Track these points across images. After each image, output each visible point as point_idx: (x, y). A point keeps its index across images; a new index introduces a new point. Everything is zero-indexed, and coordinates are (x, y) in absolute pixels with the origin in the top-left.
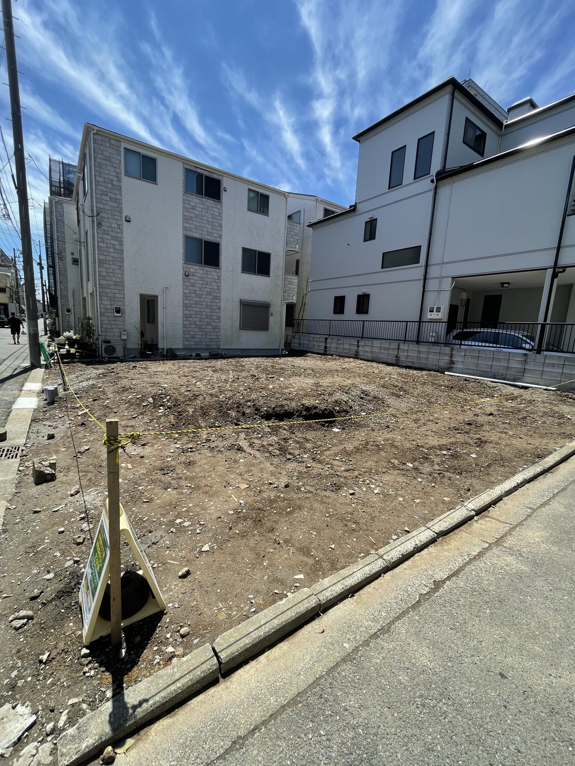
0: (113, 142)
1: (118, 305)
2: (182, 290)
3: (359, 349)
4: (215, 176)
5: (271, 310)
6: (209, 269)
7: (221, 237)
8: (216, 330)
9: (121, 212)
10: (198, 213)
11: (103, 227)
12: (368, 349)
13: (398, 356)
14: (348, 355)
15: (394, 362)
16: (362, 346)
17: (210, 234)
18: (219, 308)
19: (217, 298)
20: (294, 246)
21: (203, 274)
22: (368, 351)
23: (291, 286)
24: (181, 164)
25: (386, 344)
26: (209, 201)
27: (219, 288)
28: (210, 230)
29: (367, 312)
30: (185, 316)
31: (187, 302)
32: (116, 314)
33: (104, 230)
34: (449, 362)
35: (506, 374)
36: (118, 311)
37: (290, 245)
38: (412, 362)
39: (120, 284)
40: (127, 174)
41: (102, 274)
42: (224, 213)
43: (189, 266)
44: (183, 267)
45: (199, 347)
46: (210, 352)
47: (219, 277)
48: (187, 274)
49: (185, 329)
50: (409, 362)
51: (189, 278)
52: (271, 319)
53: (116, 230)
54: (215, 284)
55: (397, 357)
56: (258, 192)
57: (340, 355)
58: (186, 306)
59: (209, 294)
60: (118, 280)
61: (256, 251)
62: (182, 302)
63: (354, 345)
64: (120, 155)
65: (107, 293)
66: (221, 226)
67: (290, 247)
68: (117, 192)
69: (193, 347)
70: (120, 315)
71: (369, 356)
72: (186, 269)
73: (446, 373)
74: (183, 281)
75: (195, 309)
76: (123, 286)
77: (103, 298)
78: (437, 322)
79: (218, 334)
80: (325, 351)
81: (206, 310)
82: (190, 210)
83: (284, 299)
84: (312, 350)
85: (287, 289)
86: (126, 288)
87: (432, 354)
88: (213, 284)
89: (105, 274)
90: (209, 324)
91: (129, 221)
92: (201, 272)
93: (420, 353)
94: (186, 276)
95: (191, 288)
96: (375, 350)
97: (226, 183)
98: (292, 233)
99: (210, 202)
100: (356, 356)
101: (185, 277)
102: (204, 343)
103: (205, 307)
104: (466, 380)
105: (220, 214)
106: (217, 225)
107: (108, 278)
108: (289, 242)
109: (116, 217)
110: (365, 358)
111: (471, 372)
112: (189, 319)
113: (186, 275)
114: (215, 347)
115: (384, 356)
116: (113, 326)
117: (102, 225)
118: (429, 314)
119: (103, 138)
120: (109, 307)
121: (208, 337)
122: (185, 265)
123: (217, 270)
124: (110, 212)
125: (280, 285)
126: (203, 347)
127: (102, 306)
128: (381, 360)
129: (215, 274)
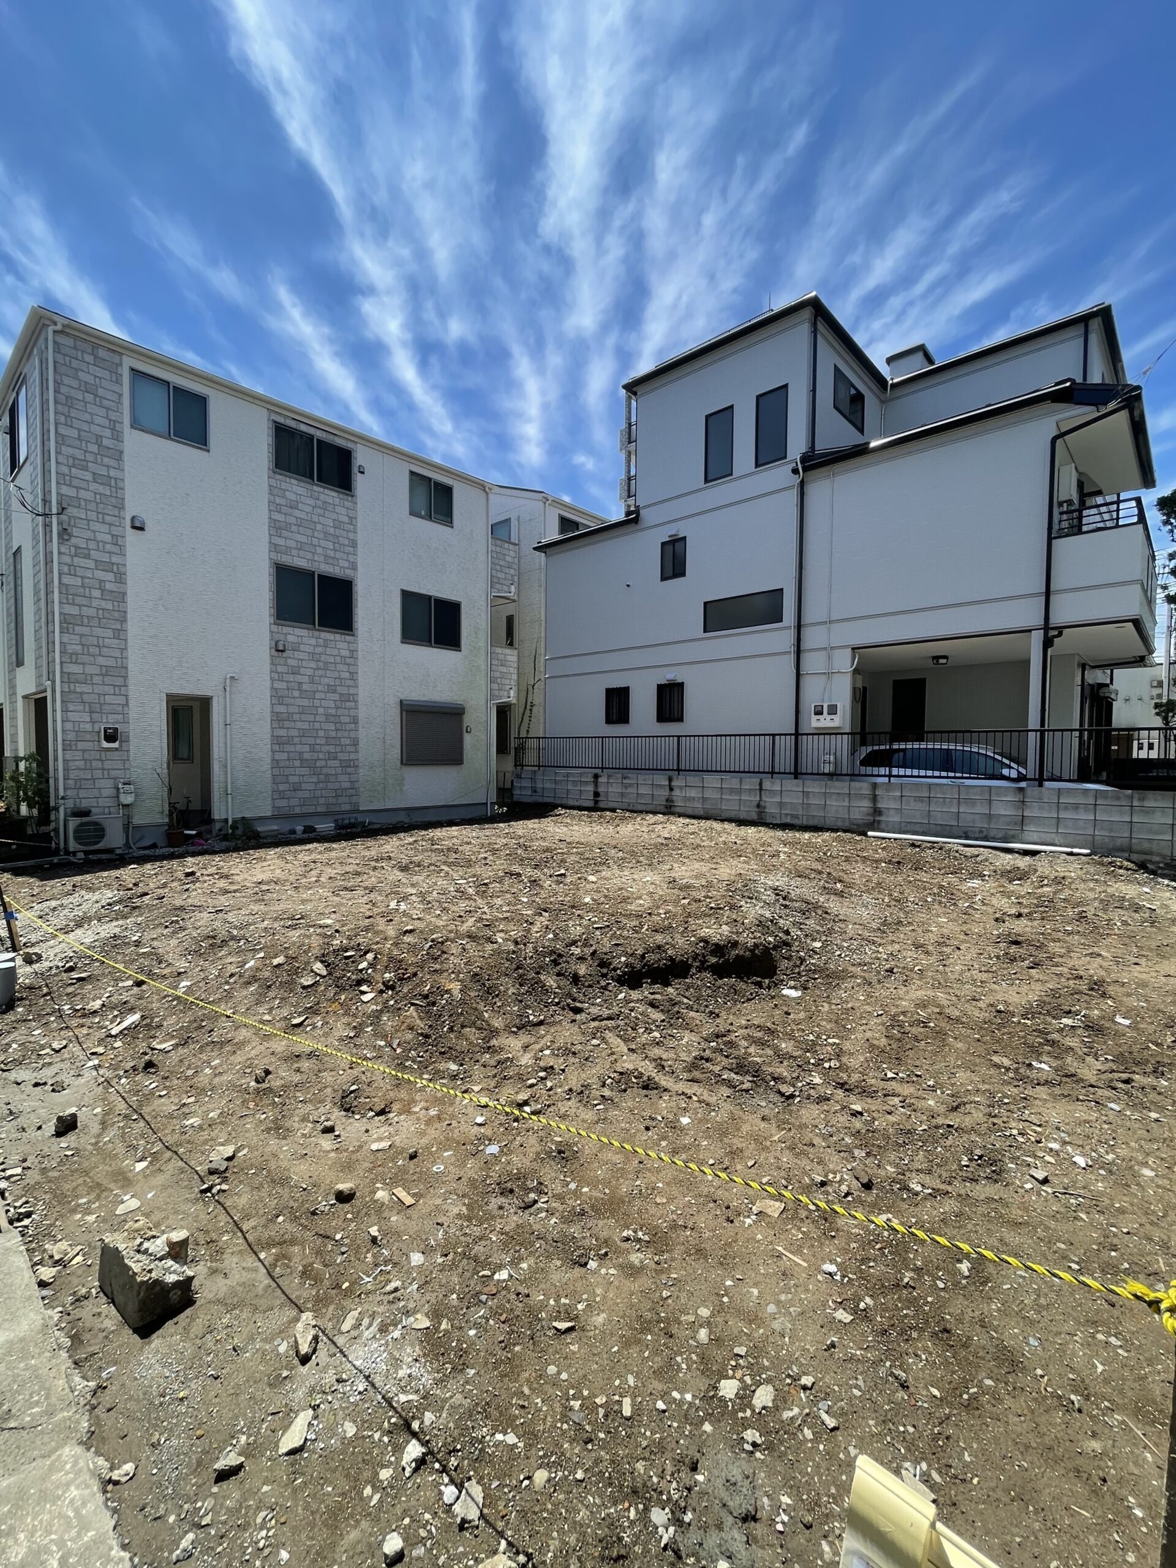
0: (102, 353)
1: (111, 721)
2: (268, 684)
3: (673, 793)
4: (339, 442)
5: (468, 720)
6: (329, 636)
7: (354, 566)
8: (349, 770)
9: (121, 507)
10: (303, 516)
11: (73, 540)
12: (693, 793)
13: (762, 803)
14: (650, 808)
15: (754, 817)
16: (681, 788)
17: (331, 561)
18: (355, 721)
19: (350, 699)
20: (505, 588)
21: (318, 646)
22: (694, 798)
23: (504, 669)
24: (265, 412)
25: (733, 782)
26: (326, 491)
27: (353, 676)
28: (332, 553)
29: (680, 719)
30: (278, 742)
31: (282, 709)
32: (105, 745)
33: (76, 547)
34: (871, 810)
35: (988, 829)
36: (111, 736)
37: (498, 586)
38: (792, 816)
39: (118, 674)
40: (135, 425)
41: (70, 649)
42: (359, 519)
43: (286, 630)
44: (271, 632)
45: (312, 809)
46: (336, 821)
47: (353, 652)
48: (281, 648)
49: (276, 771)
50: (787, 815)
51: (285, 654)
52: (468, 739)
53: (108, 547)
54: (345, 668)
55: (758, 806)
56: (430, 479)
57: (631, 808)
58: (278, 719)
59: (332, 689)
60: (111, 662)
61: (430, 597)
62: (269, 710)
63: (661, 786)
64: (118, 382)
65: (81, 693)
66: (354, 544)
67: (499, 591)
68: (112, 463)
69: (297, 810)
70: (116, 745)
71: (698, 807)
72: (277, 637)
73: (870, 833)
74: (273, 664)
75: (299, 725)
76: (125, 678)
77: (71, 707)
78: (830, 734)
79: (354, 778)
80: (596, 802)
81: (325, 726)
82: (285, 509)
83: (492, 697)
84: (564, 802)
85: (497, 674)
86: (131, 681)
87: (834, 797)
88: (340, 667)
89: (79, 648)
90: (333, 756)
91: (141, 529)
92: (313, 642)
93: (808, 797)
94: (277, 650)
95: (291, 678)
96: (708, 794)
97: (361, 457)
98: (502, 563)
99: (330, 496)
100: (669, 810)
101: (276, 654)
102: (322, 801)
103: (323, 719)
104: (913, 845)
105: (352, 520)
106: (346, 542)
107: (85, 659)
108: (495, 580)
109: (108, 519)
110: (690, 812)
111: (917, 828)
112: (288, 748)
113: (279, 650)
114: (347, 807)
115: (730, 805)
116: (98, 774)
117: (70, 535)
118: (814, 718)
119: (78, 343)
120: (88, 727)
121: (330, 786)
122: (275, 628)
123: (348, 638)
124: (93, 506)
125: (483, 667)
126: (319, 809)
127: (69, 726)
128: (724, 816)
129: (345, 645)
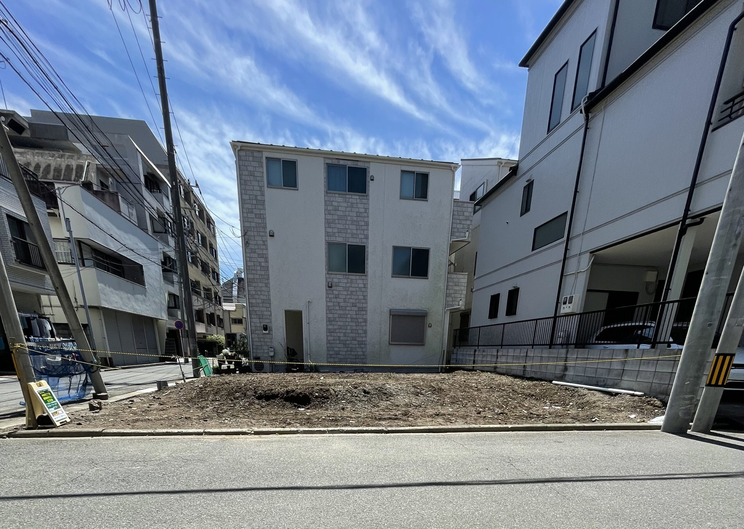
0: (255, 154)
1: (265, 322)
4: (360, 165)
5: (430, 320)
6: (354, 277)
7: (367, 237)
8: (362, 346)
9: (265, 227)
10: (341, 213)
11: (250, 245)
17: (355, 236)
18: (365, 321)
19: (364, 309)
20: (463, 234)
21: (347, 283)
23: (457, 288)
24: (322, 159)
26: (353, 197)
27: (365, 297)
28: (355, 232)
30: (329, 331)
31: (331, 315)
32: (264, 332)
33: (251, 249)
36: (265, 328)
37: (457, 234)
39: (267, 302)
40: (270, 185)
41: (251, 293)
42: (370, 207)
43: (332, 276)
44: (326, 278)
47: (365, 285)
49: (329, 345)
51: (332, 289)
52: (429, 332)
53: (261, 247)
54: (361, 293)
56: (414, 172)
58: (329, 321)
59: (354, 305)
60: (265, 298)
61: (410, 248)
62: (325, 316)
64: (262, 167)
65: (256, 311)
66: (367, 224)
67: (457, 237)
68: (262, 207)
70: (267, 332)
72: (329, 280)
74: (327, 294)
75: (339, 323)
76: (270, 304)
77: (253, 316)
79: (364, 350)
81: (351, 324)
82: (332, 212)
83: (447, 305)
85: (452, 291)
86: (272, 305)
88: (359, 293)
89: (254, 292)
90: (354, 339)
91: (273, 236)
92: (345, 281)
94: (329, 287)
95: (335, 300)
97: (373, 170)
98: (461, 218)
99: (355, 198)
101: (328, 289)
103: (350, 320)
105: (366, 210)
106: (363, 224)
107: (257, 296)
108: (455, 230)
109: (261, 233)
112: (333, 334)
116: (263, 343)
117: (249, 244)
119: (248, 153)
120: (259, 325)
121: (353, 353)
122: (328, 276)
123: (363, 277)
124: (255, 230)
125: (442, 287)
129: (361, 281)
